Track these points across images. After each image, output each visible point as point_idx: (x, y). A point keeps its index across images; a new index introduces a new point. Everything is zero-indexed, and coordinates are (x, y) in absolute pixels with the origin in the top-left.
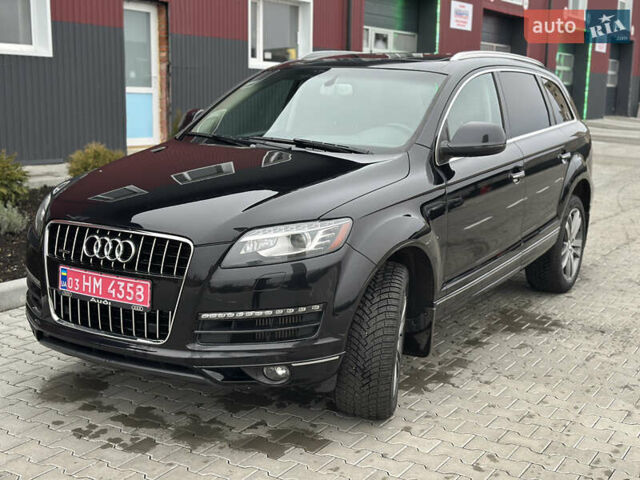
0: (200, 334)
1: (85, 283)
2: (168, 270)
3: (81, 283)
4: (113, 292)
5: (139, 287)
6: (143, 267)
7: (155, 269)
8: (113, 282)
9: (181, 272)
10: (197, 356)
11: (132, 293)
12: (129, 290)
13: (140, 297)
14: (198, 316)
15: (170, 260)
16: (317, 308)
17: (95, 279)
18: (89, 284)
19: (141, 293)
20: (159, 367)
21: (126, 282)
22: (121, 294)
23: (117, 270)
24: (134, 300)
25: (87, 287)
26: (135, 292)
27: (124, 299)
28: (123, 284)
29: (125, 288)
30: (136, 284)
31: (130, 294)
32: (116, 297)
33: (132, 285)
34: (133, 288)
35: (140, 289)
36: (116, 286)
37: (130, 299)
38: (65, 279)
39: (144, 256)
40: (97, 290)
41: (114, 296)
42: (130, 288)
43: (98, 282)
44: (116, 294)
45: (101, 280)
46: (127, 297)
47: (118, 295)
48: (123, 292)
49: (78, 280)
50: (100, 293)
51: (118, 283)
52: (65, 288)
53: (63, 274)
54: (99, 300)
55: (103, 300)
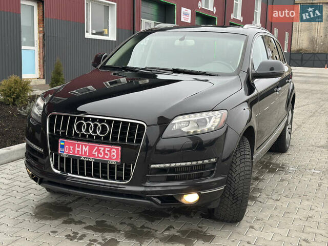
0: (149, 177)
1: (77, 149)
2: (131, 140)
3: (74, 149)
4: (96, 153)
5: (113, 150)
6: (114, 139)
7: (122, 139)
8: (96, 148)
9: (139, 141)
10: (148, 189)
11: (109, 154)
12: (106, 152)
13: (114, 156)
14: (149, 166)
15: (131, 134)
16: (213, 160)
17: (84, 146)
18: (80, 149)
19: (114, 154)
20: (123, 197)
21: (105, 148)
22: (101, 154)
23: (98, 140)
24: (110, 158)
25: (78, 151)
26: (110, 153)
27: (104, 157)
28: (102, 149)
29: (104, 151)
30: (111, 149)
31: (107, 155)
32: (98, 157)
33: (108, 149)
34: (110, 151)
35: (114, 152)
36: (98, 150)
37: (108, 157)
38: (63, 147)
39: (115, 133)
40: (85, 153)
41: (96, 156)
42: (108, 151)
43: (86, 148)
44: (98, 155)
45: (88, 147)
46: (106, 156)
47: (99, 155)
48: (103, 153)
49: (72, 147)
50: (87, 154)
51: (100, 148)
52: (63, 152)
53: (62, 144)
54: (87, 158)
55: (89, 158)
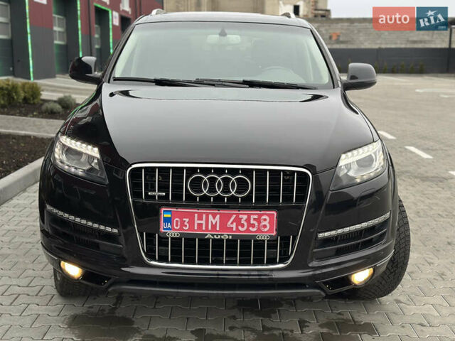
0: (317, 252)
1: (197, 222)
2: (288, 198)
3: (192, 223)
4: (234, 226)
5: (264, 217)
6: (261, 199)
7: (274, 198)
8: (234, 216)
9: (301, 198)
11: (256, 224)
12: (252, 222)
13: (265, 226)
14: (317, 236)
15: (288, 189)
17: (210, 216)
18: (203, 222)
19: (266, 223)
21: (249, 216)
22: (243, 225)
23: (233, 203)
24: (259, 230)
25: (200, 225)
26: (259, 222)
27: (248, 230)
28: (245, 217)
29: (248, 220)
30: (260, 216)
31: (253, 226)
32: (238, 230)
33: (256, 217)
34: (258, 220)
35: (265, 220)
36: (238, 221)
37: (255, 229)
38: (168, 220)
39: (261, 189)
40: (214, 226)
41: (234, 229)
42: (254, 219)
43: (214, 218)
44: (237, 226)
45: (218, 216)
46: (251, 229)
47: (240, 228)
48: (246, 224)
49: (187, 220)
50: (218, 229)
51: (240, 216)
52: (169, 229)
53: (165, 216)
54: (217, 235)
55: (221, 235)
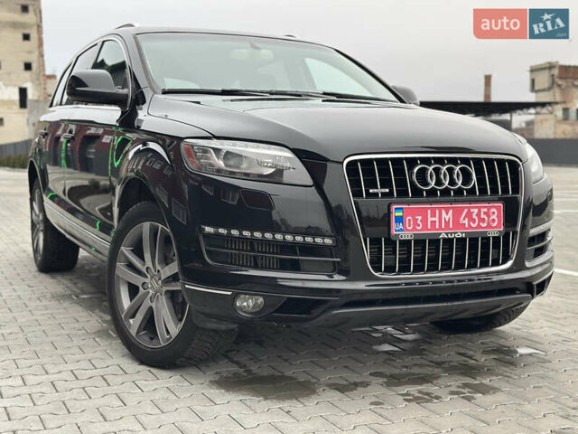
1: (430, 219)
2: (505, 190)
3: (425, 221)
4: (466, 221)
5: (492, 210)
6: (483, 191)
7: (494, 191)
8: (466, 210)
9: (516, 190)
11: (486, 219)
12: (483, 216)
13: (494, 220)
17: (443, 212)
18: (436, 219)
19: (494, 217)
21: (479, 208)
22: (474, 222)
24: (489, 226)
26: (489, 217)
27: (479, 226)
28: (476, 210)
29: (478, 215)
30: (489, 209)
31: (483, 220)
33: (485, 210)
34: (487, 214)
35: (494, 213)
36: (469, 215)
37: (485, 225)
38: (401, 220)
40: (447, 223)
41: (467, 226)
42: (485, 213)
43: (447, 214)
44: (469, 224)
45: (451, 211)
46: (481, 224)
47: (471, 223)
48: (477, 220)
49: (420, 218)
50: (451, 226)
51: (472, 210)
52: (401, 230)
53: (397, 214)
54: (451, 234)
55: (455, 233)
